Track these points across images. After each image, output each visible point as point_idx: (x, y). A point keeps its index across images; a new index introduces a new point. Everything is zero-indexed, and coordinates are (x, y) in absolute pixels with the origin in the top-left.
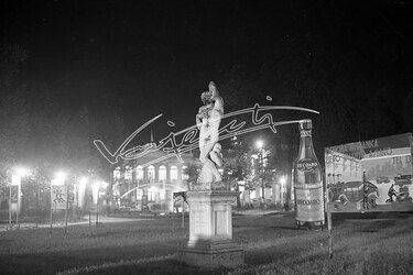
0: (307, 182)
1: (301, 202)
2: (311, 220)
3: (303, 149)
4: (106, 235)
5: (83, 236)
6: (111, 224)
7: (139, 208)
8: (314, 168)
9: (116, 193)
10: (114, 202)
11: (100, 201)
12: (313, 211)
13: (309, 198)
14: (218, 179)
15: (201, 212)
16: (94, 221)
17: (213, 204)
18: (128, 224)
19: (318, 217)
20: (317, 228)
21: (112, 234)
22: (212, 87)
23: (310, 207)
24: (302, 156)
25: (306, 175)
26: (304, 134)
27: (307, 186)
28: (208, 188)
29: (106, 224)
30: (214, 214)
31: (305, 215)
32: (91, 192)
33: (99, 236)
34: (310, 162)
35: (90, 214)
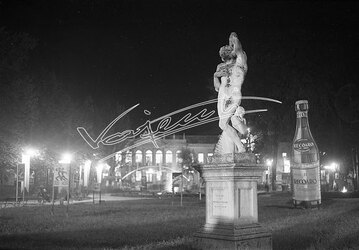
0: (303, 162)
1: (298, 182)
2: (307, 199)
3: (300, 129)
4: (108, 213)
5: (86, 214)
6: (113, 202)
7: (138, 188)
8: (310, 148)
9: (118, 174)
10: (116, 183)
11: (103, 181)
12: (309, 190)
13: (305, 178)
14: (241, 149)
15: (220, 189)
16: (97, 200)
17: (236, 179)
18: (129, 203)
19: (314, 196)
20: (313, 207)
21: (114, 212)
22: (233, 39)
23: (306, 186)
24: (299, 136)
25: (303, 155)
26: (300, 115)
27: (303, 166)
28: (230, 160)
29: (109, 202)
30: (237, 192)
31: (302, 194)
32: (95, 173)
33: (101, 214)
34: (306, 142)
35: (94, 192)
